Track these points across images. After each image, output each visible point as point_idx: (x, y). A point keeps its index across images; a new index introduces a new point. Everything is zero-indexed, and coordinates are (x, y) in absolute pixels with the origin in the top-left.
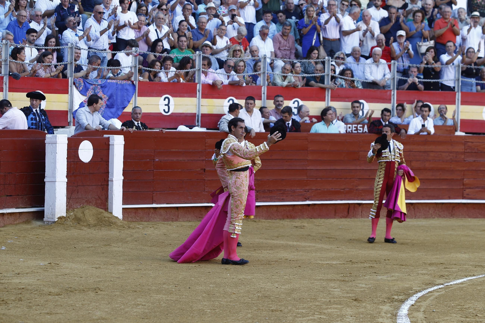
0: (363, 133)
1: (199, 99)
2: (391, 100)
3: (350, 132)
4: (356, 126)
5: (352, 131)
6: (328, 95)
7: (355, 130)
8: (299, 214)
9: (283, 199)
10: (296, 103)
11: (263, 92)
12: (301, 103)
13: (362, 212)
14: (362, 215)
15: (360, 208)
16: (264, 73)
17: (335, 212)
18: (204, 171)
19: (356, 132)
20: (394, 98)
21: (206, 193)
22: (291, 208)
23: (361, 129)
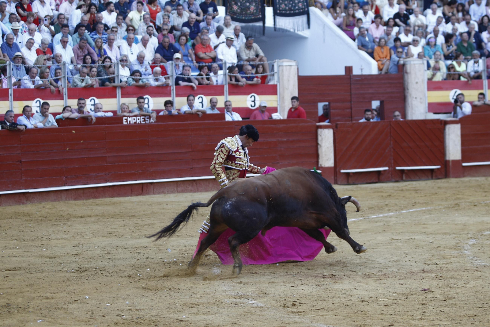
0: (150, 123)
1: (11, 102)
2: (170, 94)
3: (140, 123)
4: (144, 117)
5: (141, 122)
6: (119, 93)
7: (143, 121)
8: (102, 194)
9: (87, 183)
10: (93, 101)
11: (64, 93)
12: (97, 101)
13: (153, 190)
14: (153, 192)
15: (152, 186)
16: (64, 77)
17: (132, 191)
18: (21, 163)
19: (144, 122)
20: (173, 93)
21: (23, 181)
22: (95, 190)
23: (148, 120)
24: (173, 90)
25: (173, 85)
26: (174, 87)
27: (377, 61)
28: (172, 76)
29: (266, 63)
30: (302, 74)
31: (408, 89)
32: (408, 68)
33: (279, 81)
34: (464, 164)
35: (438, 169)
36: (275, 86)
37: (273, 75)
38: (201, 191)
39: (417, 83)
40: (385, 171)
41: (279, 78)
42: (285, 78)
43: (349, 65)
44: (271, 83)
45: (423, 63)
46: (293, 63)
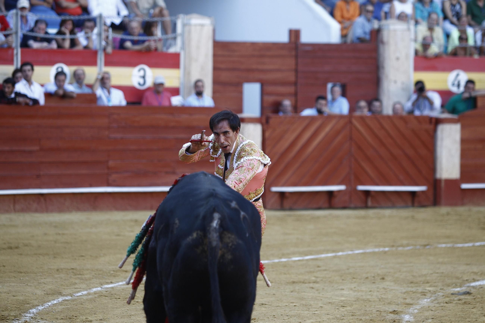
20: (17, 58)
24: (17, 54)
25: (17, 46)
26: (19, 50)
27: (340, 22)
28: (16, 33)
29: (167, 19)
30: (219, 38)
31: (383, 67)
32: (385, 35)
33: (183, 48)
34: (465, 186)
35: (423, 192)
36: (177, 56)
37: (175, 38)
38: (52, 211)
39: (398, 59)
40: (339, 192)
41: (183, 43)
42: (194, 43)
43: (295, 27)
44: (172, 50)
45: (409, 29)
46: (206, 22)
